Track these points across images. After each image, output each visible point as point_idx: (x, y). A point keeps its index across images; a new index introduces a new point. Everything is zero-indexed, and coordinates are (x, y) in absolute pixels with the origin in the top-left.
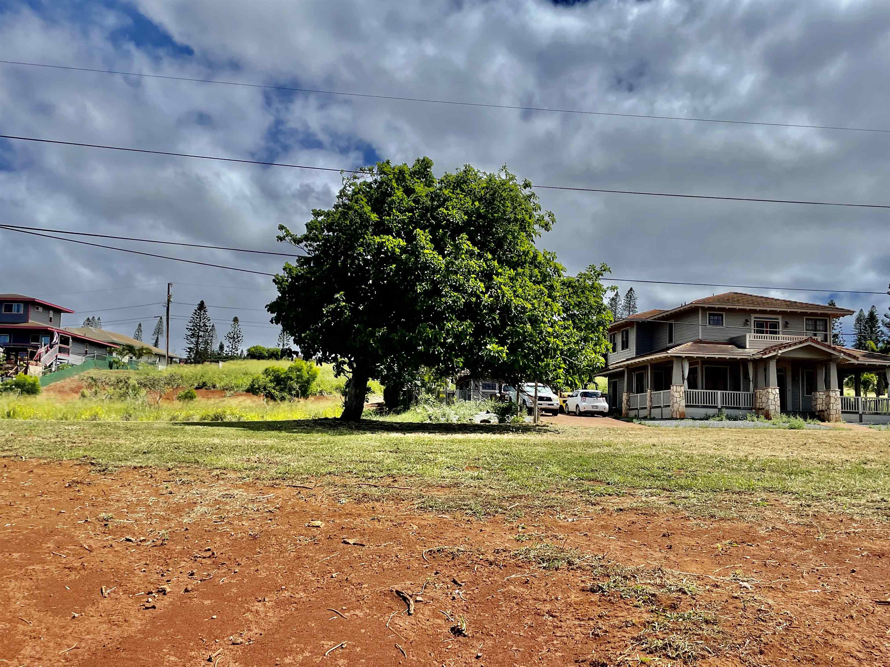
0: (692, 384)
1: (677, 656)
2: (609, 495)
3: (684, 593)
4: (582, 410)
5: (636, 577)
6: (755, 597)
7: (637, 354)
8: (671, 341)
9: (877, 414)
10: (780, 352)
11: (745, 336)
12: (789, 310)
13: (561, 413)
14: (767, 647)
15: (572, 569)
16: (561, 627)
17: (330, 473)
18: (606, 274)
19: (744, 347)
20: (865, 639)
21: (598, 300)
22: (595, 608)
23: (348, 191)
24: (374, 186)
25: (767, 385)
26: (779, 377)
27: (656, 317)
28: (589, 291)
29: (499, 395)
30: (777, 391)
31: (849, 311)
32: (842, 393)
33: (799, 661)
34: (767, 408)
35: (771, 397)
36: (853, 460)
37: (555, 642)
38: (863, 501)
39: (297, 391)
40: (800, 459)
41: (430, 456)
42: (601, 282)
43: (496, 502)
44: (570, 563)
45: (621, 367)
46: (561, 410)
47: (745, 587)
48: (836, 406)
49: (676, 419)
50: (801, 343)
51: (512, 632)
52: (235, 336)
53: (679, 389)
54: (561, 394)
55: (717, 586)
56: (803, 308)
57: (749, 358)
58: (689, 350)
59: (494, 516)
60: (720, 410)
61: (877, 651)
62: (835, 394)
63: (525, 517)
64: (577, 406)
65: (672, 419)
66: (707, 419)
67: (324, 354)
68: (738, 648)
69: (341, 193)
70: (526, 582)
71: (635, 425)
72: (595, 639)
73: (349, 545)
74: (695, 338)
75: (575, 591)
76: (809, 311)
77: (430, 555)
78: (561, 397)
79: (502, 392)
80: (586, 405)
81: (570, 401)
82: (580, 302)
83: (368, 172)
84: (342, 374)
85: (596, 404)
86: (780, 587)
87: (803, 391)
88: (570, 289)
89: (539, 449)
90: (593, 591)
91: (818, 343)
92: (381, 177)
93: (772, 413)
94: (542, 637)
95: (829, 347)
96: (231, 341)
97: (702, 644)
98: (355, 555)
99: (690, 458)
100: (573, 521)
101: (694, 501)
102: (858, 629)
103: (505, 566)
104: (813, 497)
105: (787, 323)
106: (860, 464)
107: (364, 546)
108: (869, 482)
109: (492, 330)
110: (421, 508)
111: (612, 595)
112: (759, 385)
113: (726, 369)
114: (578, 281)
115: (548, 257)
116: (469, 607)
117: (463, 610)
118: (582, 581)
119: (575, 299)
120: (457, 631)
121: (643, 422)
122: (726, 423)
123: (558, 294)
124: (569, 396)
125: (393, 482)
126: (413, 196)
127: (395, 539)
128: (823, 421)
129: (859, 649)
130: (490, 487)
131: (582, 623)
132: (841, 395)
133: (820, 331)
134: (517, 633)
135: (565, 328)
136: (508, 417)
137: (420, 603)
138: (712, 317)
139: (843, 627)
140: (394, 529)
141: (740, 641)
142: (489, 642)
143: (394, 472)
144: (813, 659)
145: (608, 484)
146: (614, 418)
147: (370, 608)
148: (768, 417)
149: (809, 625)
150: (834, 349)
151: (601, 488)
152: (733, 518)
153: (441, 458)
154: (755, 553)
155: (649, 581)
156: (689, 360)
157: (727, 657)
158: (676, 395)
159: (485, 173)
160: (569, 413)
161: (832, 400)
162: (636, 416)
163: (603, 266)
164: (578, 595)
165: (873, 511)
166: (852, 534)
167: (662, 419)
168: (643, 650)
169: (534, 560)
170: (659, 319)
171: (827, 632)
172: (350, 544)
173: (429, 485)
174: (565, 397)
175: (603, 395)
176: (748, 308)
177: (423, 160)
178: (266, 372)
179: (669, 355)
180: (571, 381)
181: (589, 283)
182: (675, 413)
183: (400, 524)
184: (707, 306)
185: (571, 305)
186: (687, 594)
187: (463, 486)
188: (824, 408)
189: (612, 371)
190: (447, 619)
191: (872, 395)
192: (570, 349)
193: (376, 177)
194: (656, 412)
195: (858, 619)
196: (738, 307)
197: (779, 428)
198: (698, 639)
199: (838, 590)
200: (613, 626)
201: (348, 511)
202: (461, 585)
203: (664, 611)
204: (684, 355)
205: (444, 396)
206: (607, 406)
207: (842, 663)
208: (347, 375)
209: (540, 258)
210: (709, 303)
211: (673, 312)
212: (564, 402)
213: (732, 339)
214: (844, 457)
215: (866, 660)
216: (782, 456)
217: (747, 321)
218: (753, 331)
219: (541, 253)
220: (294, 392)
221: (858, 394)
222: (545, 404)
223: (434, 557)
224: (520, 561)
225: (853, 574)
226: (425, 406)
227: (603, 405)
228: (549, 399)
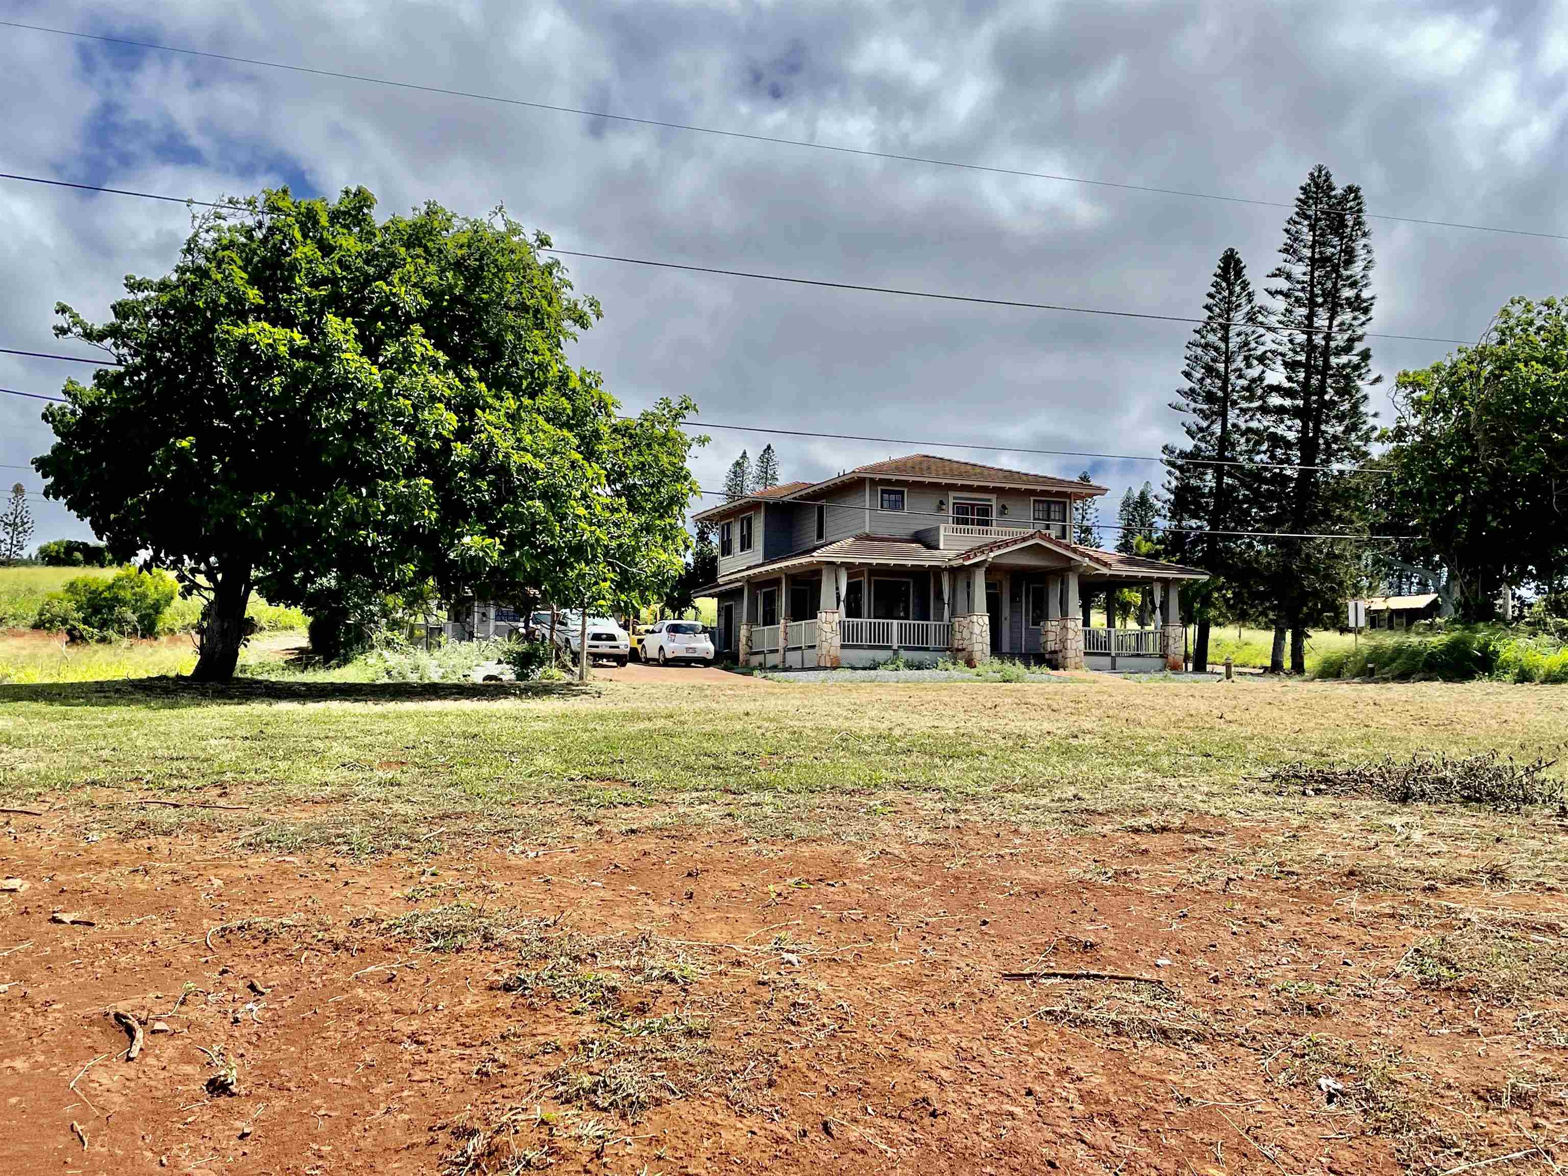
0: (853, 610)
1: (611, 1104)
2: (626, 805)
3: (673, 981)
4: (669, 655)
5: (596, 957)
6: (797, 981)
7: (765, 558)
8: (820, 536)
9: (1138, 655)
10: (992, 555)
11: (938, 528)
12: (1008, 486)
13: (631, 661)
14: (785, 1073)
15: (486, 949)
16: (426, 1063)
17: (94, 783)
18: (690, 415)
19: (937, 548)
20: (962, 1045)
21: (676, 461)
22: (500, 1021)
23: (205, 240)
24: (259, 235)
25: (970, 610)
26: (989, 596)
27: (797, 495)
28: (659, 444)
29: (522, 631)
30: (986, 620)
31: (1099, 488)
32: (1086, 623)
33: (834, 1094)
34: (969, 649)
35: (977, 629)
36: (1059, 732)
37: (405, 1093)
38: (1045, 801)
39: (135, 626)
40: (976, 731)
41: (317, 744)
42: (682, 429)
43: (404, 828)
44: (486, 938)
45: (737, 580)
46: (634, 656)
47: (789, 962)
48: (1076, 643)
49: (825, 668)
50: (1024, 540)
51: (330, 1080)
52: (18, 520)
53: (830, 617)
54: (634, 628)
55: (739, 964)
56: (1029, 482)
57: (943, 565)
58: (847, 552)
59: (390, 854)
60: (896, 652)
61: (978, 1065)
62: (1075, 624)
63: (449, 853)
64: (661, 648)
65: (818, 668)
66: (875, 669)
67: (157, 553)
68: (730, 1080)
69: (189, 245)
70: (390, 980)
71: (756, 680)
72: (481, 1081)
73: (61, 926)
74: (859, 532)
75: (476, 992)
76: (1039, 488)
77: (222, 936)
78: (634, 633)
79: (531, 624)
80: (677, 646)
81: (649, 640)
82: (643, 464)
83: (244, 207)
84: (195, 592)
85: (693, 645)
86: (849, 958)
87: (1027, 621)
88: (626, 440)
89: (538, 726)
90: (507, 988)
91: (1050, 540)
92: (272, 218)
93: (977, 656)
94: (385, 1085)
95: (1067, 547)
96: (10, 529)
97: (663, 1077)
98: (65, 944)
99: (797, 735)
100: (537, 856)
101: (768, 810)
102: (959, 1027)
103: (363, 951)
104: (967, 795)
105: (1004, 507)
106: (1067, 738)
107: (93, 925)
108: (1069, 768)
109: (477, 511)
110: (251, 845)
111: (538, 995)
112: (959, 611)
113: (908, 583)
114: (641, 425)
115: (588, 381)
116: (263, 1035)
117: (249, 1043)
118: (496, 971)
119: (634, 458)
120: (218, 1087)
121: (770, 675)
122: (905, 673)
123: (605, 448)
124: (647, 631)
125: (220, 796)
126: (336, 256)
127: (164, 908)
128: (1055, 667)
129: (946, 1064)
130: (409, 801)
131: (468, 1051)
132: (1084, 625)
133: (1054, 520)
134: (339, 1081)
135: (614, 510)
136: (533, 671)
137: (161, 1035)
138: (886, 496)
139: (933, 1025)
140: (170, 889)
141: (738, 1065)
142: (279, 1104)
143: (228, 776)
144: (860, 1089)
145: (634, 785)
146: (723, 669)
147: (48, 1052)
148: (970, 663)
149: (873, 1026)
150: (1075, 551)
151: (612, 793)
152: (821, 838)
153: (337, 748)
154: (836, 898)
155: (617, 963)
156: (847, 569)
157: (704, 1099)
158: (827, 627)
159: (466, 219)
160: (648, 662)
161: (1071, 635)
162: (760, 664)
163: (685, 401)
164: (477, 998)
165: (1055, 816)
166: (1008, 858)
167: (803, 669)
168: (556, 1098)
169: (420, 935)
170: (802, 497)
171: (901, 1036)
172: (63, 922)
173: (289, 800)
174: (641, 634)
175: (705, 630)
176: (944, 481)
177: (359, 191)
178: (72, 588)
179: (814, 560)
180: (625, 602)
181: (660, 430)
182: (823, 658)
183: (186, 879)
184: (878, 477)
185: (627, 467)
186: (677, 983)
187: (355, 800)
188: (1057, 647)
189: (727, 587)
190: (208, 1064)
191: (1132, 625)
192: (620, 546)
193: (260, 217)
194: (793, 658)
195: (962, 1009)
196: (927, 480)
197: (986, 681)
198: (659, 1068)
199: (948, 957)
200: (518, 1055)
201: (94, 857)
202: (262, 994)
203: (623, 1017)
204: (839, 560)
205: (424, 632)
206: (711, 647)
207: (908, 1091)
208: (205, 593)
209: (574, 383)
210: (880, 472)
211: (823, 486)
212: (640, 641)
213: (917, 533)
214: (1047, 726)
215: (954, 1082)
216: (948, 727)
217: (942, 503)
218: (951, 519)
219: (575, 373)
220: (128, 629)
221: (1111, 623)
222: (604, 647)
223: (228, 941)
224: (393, 940)
225: (983, 928)
226: (385, 652)
227: (705, 646)
228: (611, 637)
